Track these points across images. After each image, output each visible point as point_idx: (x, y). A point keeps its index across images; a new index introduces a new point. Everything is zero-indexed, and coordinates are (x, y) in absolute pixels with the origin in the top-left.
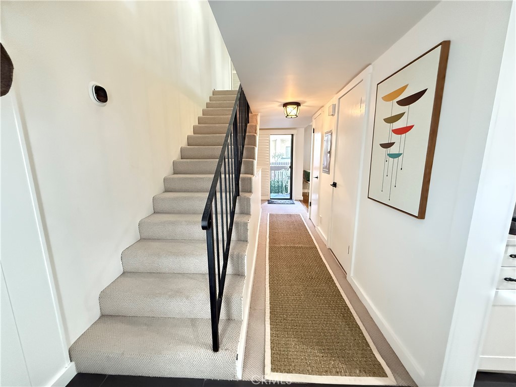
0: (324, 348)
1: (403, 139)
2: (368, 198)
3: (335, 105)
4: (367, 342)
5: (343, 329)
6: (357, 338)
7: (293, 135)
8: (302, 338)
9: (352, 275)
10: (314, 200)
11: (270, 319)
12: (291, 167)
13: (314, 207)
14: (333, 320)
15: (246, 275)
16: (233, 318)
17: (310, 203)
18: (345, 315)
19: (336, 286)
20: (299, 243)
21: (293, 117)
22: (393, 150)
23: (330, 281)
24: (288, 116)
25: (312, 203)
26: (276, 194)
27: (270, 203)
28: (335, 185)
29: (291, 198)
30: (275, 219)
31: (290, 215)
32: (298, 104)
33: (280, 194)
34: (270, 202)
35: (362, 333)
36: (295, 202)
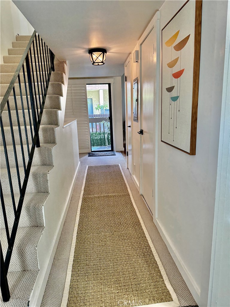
0: (120, 285)
1: (179, 82)
2: (162, 141)
3: (138, 51)
4: (161, 275)
5: (141, 266)
6: (153, 272)
7: (109, 85)
8: (101, 280)
9: (157, 216)
10: (130, 150)
11: (73, 266)
12: (110, 118)
13: (130, 156)
14: (134, 260)
15: (45, 225)
16: (29, 269)
17: (127, 152)
18: (146, 254)
19: (142, 229)
20: (113, 192)
21: (100, 64)
22: (174, 93)
23: (137, 225)
24: (94, 63)
25: (129, 153)
26: (99, 147)
27: (90, 156)
28: (141, 132)
29: (112, 150)
30: (93, 171)
31: (109, 166)
32: (103, 51)
33: (103, 147)
34: (91, 154)
35: (158, 268)
36: (116, 153)
